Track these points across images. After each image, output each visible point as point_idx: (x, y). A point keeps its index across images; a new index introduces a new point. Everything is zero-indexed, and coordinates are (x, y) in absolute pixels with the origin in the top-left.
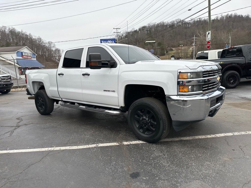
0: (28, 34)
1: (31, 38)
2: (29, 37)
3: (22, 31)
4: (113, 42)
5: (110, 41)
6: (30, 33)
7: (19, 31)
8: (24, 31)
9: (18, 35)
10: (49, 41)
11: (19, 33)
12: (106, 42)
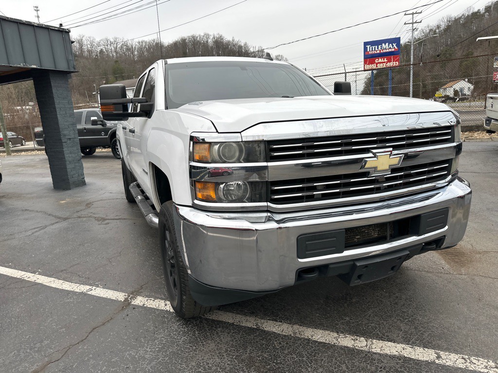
0: (243, 45)
1: (246, 51)
2: (243, 51)
3: (233, 40)
4: (393, 46)
5: (387, 44)
6: (246, 43)
7: (229, 39)
8: (236, 40)
9: (228, 48)
10: (278, 54)
11: (228, 43)
12: (376, 47)
